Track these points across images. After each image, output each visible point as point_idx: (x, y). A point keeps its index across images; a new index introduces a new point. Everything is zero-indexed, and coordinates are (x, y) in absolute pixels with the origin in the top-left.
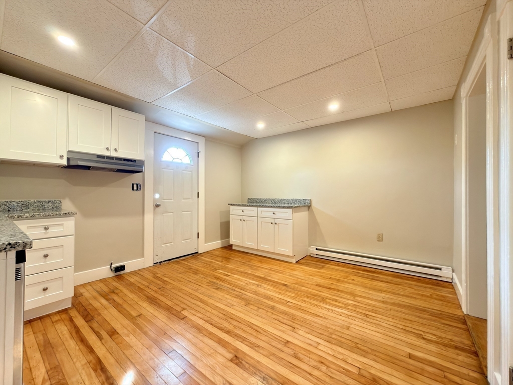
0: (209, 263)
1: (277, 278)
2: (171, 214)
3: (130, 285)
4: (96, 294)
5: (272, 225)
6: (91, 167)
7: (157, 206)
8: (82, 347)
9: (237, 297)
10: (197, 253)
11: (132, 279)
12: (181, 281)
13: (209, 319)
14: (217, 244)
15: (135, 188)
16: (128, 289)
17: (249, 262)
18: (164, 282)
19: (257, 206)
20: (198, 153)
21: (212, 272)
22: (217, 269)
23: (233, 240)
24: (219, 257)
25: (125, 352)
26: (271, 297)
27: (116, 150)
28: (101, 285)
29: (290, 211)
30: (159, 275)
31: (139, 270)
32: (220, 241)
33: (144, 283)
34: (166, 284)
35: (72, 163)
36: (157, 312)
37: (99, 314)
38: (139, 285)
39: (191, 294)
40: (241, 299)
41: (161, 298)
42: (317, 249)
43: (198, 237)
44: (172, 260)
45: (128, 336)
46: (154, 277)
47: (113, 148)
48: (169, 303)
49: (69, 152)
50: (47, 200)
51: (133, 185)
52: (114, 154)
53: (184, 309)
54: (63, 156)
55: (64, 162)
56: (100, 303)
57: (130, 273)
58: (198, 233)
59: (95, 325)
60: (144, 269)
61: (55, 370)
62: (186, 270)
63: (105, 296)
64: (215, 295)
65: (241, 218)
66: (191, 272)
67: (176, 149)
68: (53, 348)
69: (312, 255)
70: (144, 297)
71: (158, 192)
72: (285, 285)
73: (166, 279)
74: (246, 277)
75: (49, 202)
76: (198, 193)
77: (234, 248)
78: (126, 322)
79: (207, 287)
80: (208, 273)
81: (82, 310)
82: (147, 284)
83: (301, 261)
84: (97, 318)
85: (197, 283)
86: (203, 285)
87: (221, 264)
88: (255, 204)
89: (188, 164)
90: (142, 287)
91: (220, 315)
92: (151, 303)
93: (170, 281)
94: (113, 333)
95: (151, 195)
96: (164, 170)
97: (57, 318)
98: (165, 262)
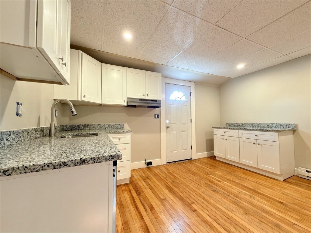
0: (202, 168)
1: (268, 193)
2: (175, 132)
3: (156, 175)
4: (139, 177)
5: (255, 146)
6: (136, 105)
7: (168, 127)
8: (137, 212)
9: (234, 203)
10: (191, 159)
11: (157, 171)
12: (185, 179)
13: (215, 218)
14: (204, 154)
15: (156, 117)
16: (155, 178)
17: (234, 172)
18: (175, 177)
19: (238, 129)
20: (191, 93)
21: (206, 176)
22: (208, 174)
23: (216, 153)
24: (208, 164)
25: (161, 226)
26: (270, 212)
27: (148, 95)
28: (141, 172)
29: (276, 134)
30: (171, 172)
31: (159, 166)
32: (206, 153)
33: (163, 175)
34: (177, 179)
35: (129, 104)
36: (174, 199)
37: (143, 192)
38: (161, 176)
39: (195, 191)
40: (238, 206)
41: (175, 188)
42: (307, 171)
43: (192, 149)
44: (177, 162)
45: (161, 214)
46: (168, 172)
47: (146, 95)
48: (182, 195)
49: (128, 98)
50: (119, 124)
51: (155, 115)
52: (147, 98)
53: (193, 203)
54: (125, 101)
55: (125, 104)
56: (142, 184)
57: (154, 167)
58: (192, 146)
59: (142, 199)
60: (161, 165)
61: (126, 224)
62: (187, 171)
63: (144, 180)
64: (214, 196)
65: (224, 137)
66: (190, 172)
67: (177, 92)
68: (124, 208)
69: (300, 176)
70: (165, 185)
71: (168, 119)
72: (281, 203)
73: (175, 175)
74: (235, 186)
75: (119, 125)
76: (191, 119)
77: (217, 159)
78: (158, 202)
79: (206, 188)
80: (203, 176)
81: (134, 185)
82: (165, 177)
83: (289, 180)
84: (142, 194)
85: (197, 182)
86: (201, 185)
87: (210, 170)
88: (233, 127)
89: (184, 101)
90: (162, 178)
91: (224, 217)
92: (170, 191)
93: (179, 177)
94: (152, 208)
95: (164, 121)
96: (171, 105)
97: (124, 188)
98: (173, 163)
